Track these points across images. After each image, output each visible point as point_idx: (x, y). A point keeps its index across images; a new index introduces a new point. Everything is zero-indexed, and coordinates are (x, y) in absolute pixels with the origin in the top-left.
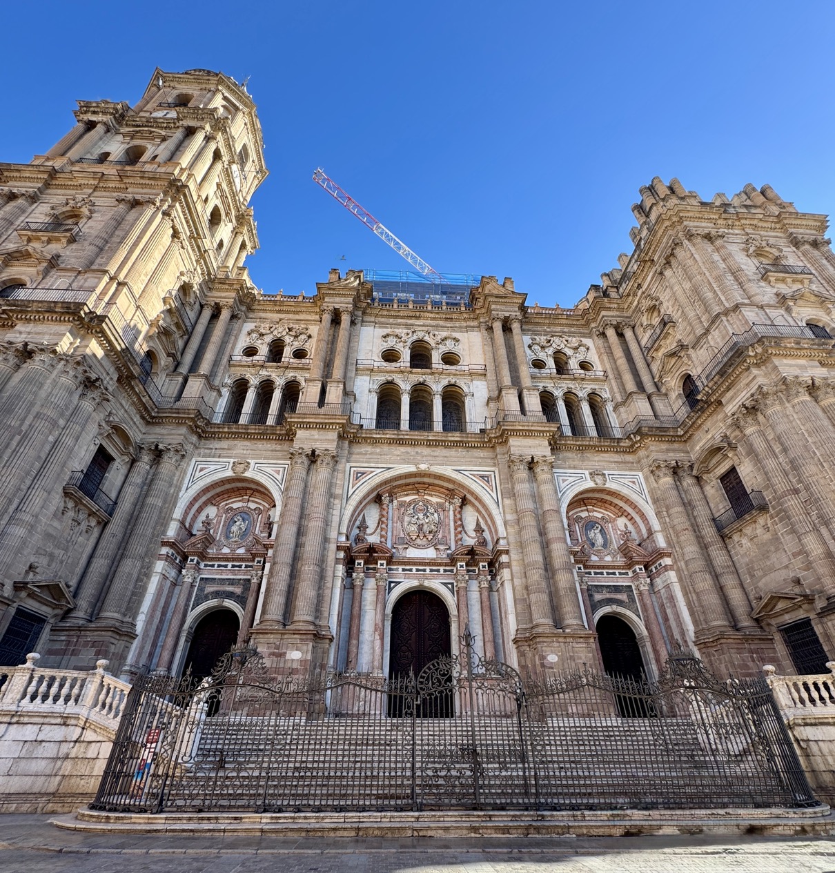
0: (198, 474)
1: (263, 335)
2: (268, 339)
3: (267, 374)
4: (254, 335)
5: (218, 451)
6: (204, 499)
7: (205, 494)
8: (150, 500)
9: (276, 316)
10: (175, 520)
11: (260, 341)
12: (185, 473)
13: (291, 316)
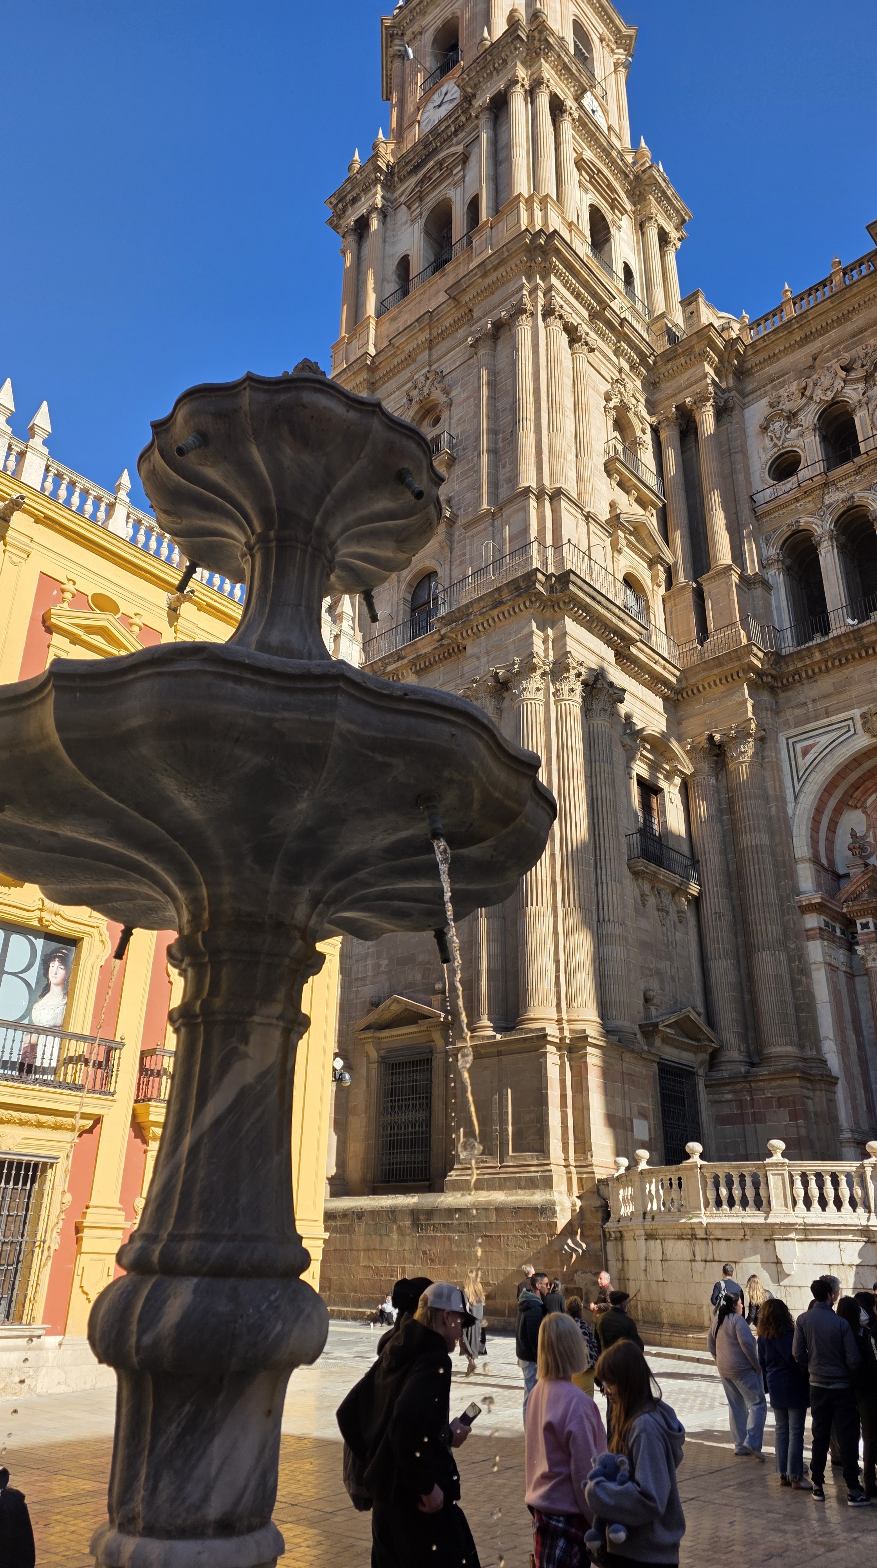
0: (803, 763)
1: (795, 414)
2: (809, 417)
3: (842, 495)
4: (777, 425)
5: (821, 705)
6: (832, 803)
7: (831, 795)
8: (747, 840)
9: (802, 355)
10: (803, 860)
11: (794, 432)
12: (779, 769)
13: (833, 334)
